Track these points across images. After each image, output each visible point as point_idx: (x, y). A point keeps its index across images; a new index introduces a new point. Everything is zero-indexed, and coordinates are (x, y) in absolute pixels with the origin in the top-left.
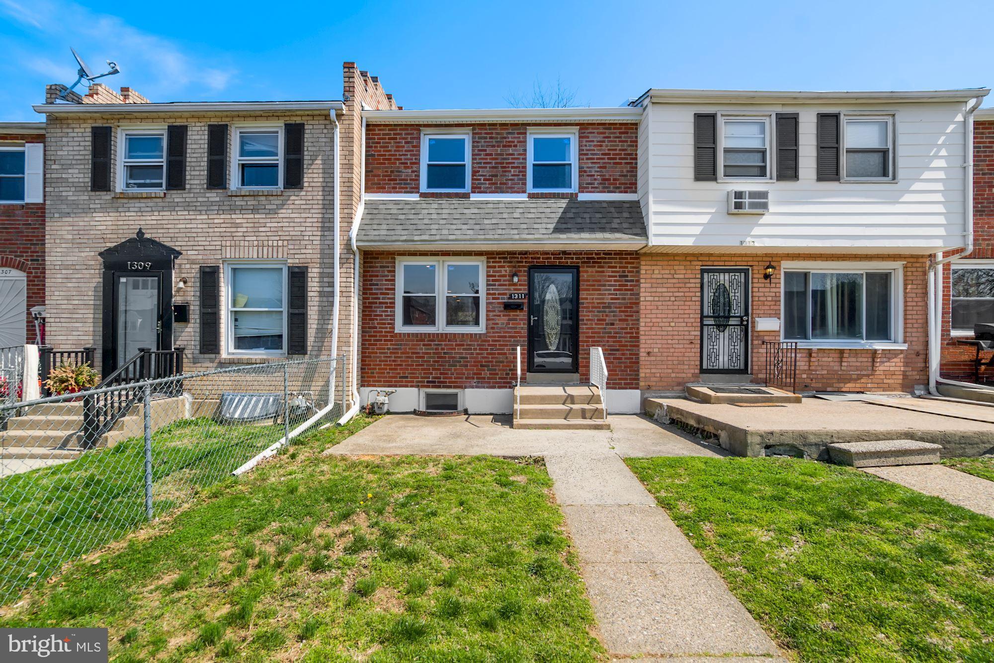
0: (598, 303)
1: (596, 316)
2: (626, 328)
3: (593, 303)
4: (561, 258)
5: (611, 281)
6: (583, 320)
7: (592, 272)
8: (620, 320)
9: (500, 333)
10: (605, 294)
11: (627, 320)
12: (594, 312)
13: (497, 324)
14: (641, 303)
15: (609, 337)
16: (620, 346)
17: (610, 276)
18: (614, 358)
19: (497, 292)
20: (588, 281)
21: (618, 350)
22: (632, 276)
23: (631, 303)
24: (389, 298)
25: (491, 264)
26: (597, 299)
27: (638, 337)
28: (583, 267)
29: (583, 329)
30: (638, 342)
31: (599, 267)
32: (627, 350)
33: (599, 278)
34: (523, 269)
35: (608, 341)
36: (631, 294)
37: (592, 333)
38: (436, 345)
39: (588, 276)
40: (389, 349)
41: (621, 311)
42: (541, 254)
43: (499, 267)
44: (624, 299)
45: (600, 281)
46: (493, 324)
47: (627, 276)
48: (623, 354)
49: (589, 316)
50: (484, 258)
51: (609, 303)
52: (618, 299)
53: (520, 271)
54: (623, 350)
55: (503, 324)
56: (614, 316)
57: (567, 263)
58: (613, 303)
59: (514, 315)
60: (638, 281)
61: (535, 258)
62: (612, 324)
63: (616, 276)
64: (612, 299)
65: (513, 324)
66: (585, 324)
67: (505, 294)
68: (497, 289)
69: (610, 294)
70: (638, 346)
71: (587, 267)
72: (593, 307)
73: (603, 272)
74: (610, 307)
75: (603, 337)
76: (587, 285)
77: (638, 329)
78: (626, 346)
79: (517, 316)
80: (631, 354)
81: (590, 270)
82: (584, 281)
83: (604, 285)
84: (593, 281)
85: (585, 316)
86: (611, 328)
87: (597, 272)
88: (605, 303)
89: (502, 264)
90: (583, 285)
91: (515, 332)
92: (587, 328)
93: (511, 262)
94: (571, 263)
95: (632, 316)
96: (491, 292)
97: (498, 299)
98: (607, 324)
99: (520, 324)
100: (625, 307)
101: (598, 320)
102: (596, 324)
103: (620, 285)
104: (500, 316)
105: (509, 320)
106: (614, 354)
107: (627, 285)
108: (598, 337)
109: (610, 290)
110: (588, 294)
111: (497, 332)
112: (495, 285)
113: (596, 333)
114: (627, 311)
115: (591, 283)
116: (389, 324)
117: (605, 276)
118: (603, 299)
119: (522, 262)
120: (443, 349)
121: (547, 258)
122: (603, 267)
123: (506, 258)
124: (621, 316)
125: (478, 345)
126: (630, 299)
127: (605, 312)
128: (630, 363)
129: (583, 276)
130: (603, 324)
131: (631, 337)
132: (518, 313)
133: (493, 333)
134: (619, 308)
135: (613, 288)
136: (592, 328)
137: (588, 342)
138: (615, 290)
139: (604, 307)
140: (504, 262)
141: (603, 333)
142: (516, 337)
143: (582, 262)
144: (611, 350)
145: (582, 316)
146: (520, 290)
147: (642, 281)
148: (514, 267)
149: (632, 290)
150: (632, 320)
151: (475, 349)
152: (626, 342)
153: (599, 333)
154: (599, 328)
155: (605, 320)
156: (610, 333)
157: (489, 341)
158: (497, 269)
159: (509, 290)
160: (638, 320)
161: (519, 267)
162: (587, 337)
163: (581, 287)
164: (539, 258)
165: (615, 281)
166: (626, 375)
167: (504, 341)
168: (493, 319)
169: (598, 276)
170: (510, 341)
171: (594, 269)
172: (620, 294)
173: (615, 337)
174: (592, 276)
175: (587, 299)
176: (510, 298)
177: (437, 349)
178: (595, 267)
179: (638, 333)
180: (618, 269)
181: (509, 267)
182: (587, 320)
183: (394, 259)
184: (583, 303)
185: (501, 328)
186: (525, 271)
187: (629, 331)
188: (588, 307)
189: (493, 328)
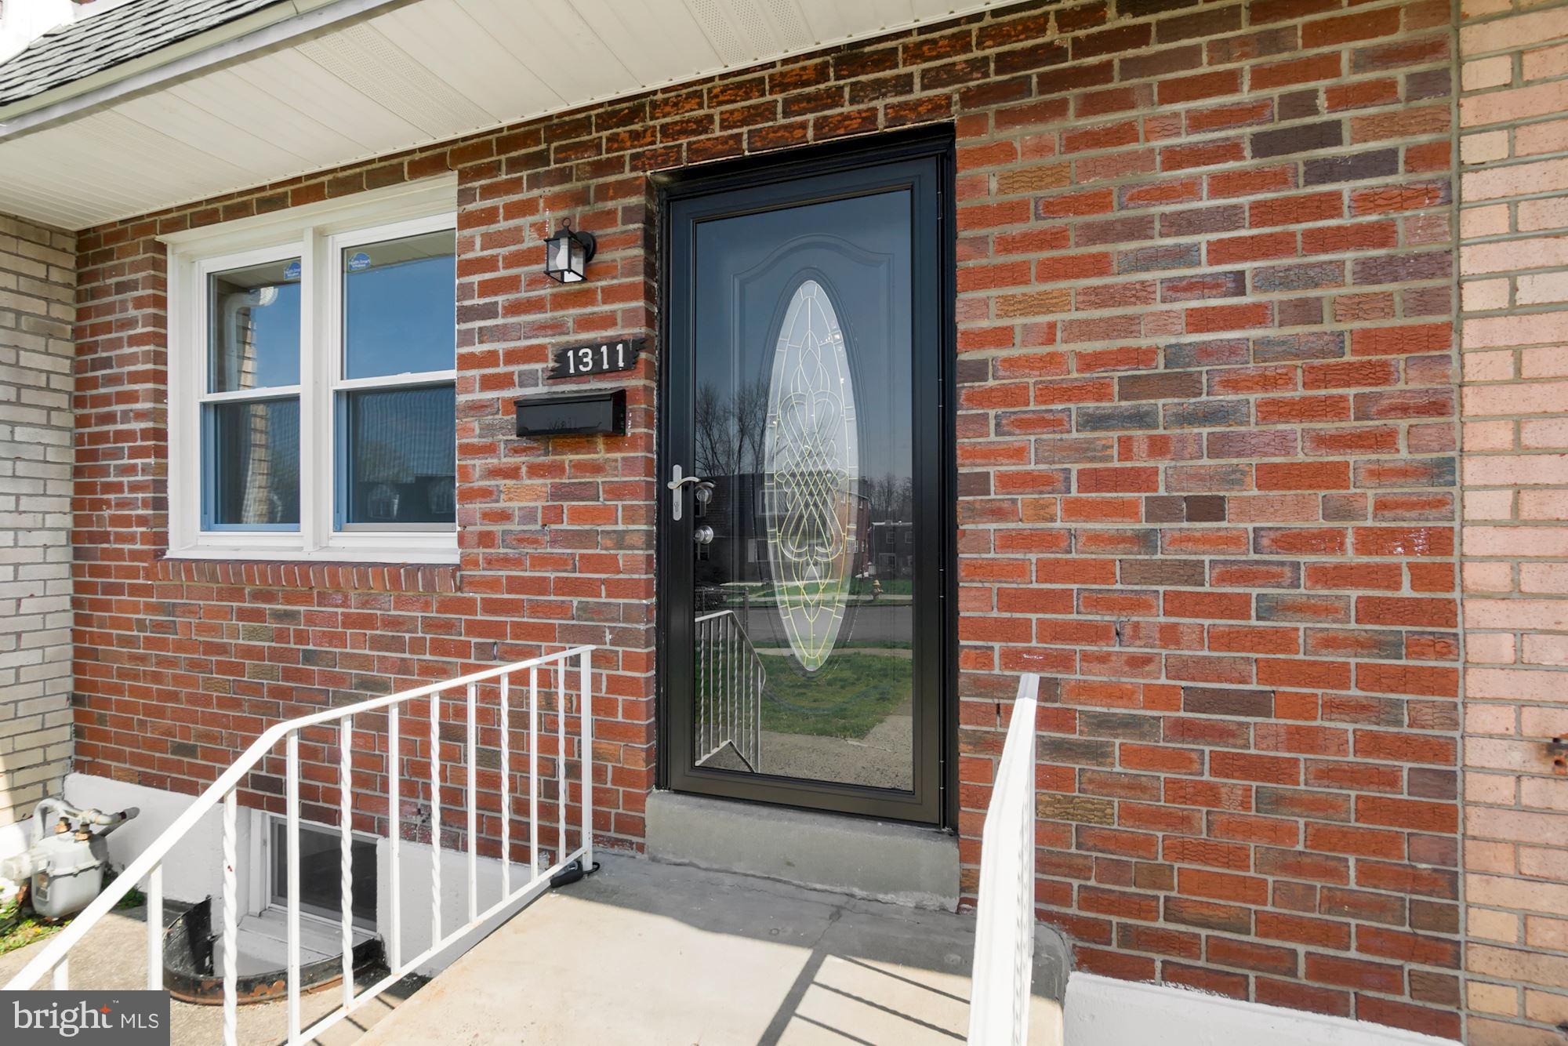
0: (1089, 362)
1: (1081, 451)
2: (1332, 540)
3: (1052, 361)
4: (833, 98)
5: (1189, 189)
6: (981, 483)
7: (1041, 149)
8: (1270, 477)
9: (517, 563)
10: (1141, 294)
11: (1335, 476)
12: (1054, 423)
13: (504, 516)
14: (1472, 333)
15: (1177, 604)
16: (1269, 671)
17: (1174, 159)
18: (1224, 765)
19: (501, 347)
20: (1013, 212)
21: (1255, 704)
22: (1369, 129)
23: (1367, 340)
24: (140, 415)
25: (478, 205)
26: (1085, 330)
27: (1446, 613)
28: (977, 125)
29: (981, 538)
30: (1447, 646)
31: (1090, 106)
32: (1335, 707)
33: (1091, 184)
34: (618, 204)
35: (1170, 636)
36: (1368, 272)
37: (1048, 570)
38: (280, 616)
39: (1008, 183)
40: (141, 625)
41: (1272, 411)
42: (715, 99)
43: (513, 211)
44: (1307, 312)
45: (1098, 201)
46: (488, 516)
47: (1330, 134)
48: (1303, 739)
49: (1018, 454)
50: (448, 183)
51: (1174, 354)
52: (1255, 315)
53: (609, 217)
54: (1303, 707)
55: (529, 516)
56: (1218, 446)
57: (870, 117)
58: (1205, 352)
59: (579, 467)
60: (1438, 155)
61: (684, 129)
62: (1209, 508)
63: (1231, 150)
64: (1199, 320)
65: (577, 515)
66: (997, 513)
67: (534, 354)
68: (501, 333)
69: (1177, 288)
70: (1446, 682)
71: (1006, 119)
72: (1049, 393)
73: (1123, 134)
74: (1187, 385)
75: (1138, 604)
76: (1007, 245)
77: (1441, 541)
78: (1336, 675)
79: (597, 468)
80: (1370, 744)
81: (1020, 135)
82: (983, 216)
83: (1138, 229)
84: (1052, 208)
85: (991, 454)
86: (1205, 540)
87: (1074, 142)
88: (1143, 356)
89: (524, 195)
90: (979, 243)
91: (589, 563)
92: (1010, 541)
93: (564, 176)
94: (897, 113)
95: (1384, 440)
96: (478, 348)
97: (505, 381)
98: (1161, 509)
99: (609, 515)
100: (1317, 377)
101: (1093, 480)
102: (1074, 509)
103: (1262, 213)
104: (512, 473)
105: (559, 493)
106: (1222, 733)
107: (1329, 205)
108: (1096, 602)
109: (1182, 256)
110: (1009, 306)
111: (505, 562)
112: (489, 312)
113: (1077, 571)
114: (1334, 408)
115: (1033, 225)
116: (142, 521)
117: (1144, 160)
118: (1129, 325)
119: (616, 165)
120: (301, 637)
121: (751, 116)
122: (1122, 100)
123: (541, 158)
124: (1284, 443)
125: (430, 625)
126: (1356, 307)
127: (1141, 419)
128: (1369, 809)
129: (976, 186)
130: (1125, 510)
131: (1369, 610)
132: (600, 453)
133: (490, 562)
134: (1266, 382)
135: (1203, 239)
136: (1047, 540)
137: (1018, 630)
138: (1219, 253)
139: (1131, 387)
140: (534, 182)
141: (1131, 571)
142: (588, 587)
143: (967, 99)
144: (1200, 701)
145: (973, 454)
146: (609, 321)
147: (1472, 149)
148: (580, 198)
149: (1382, 234)
150: (1379, 474)
151: (417, 646)
152: (1330, 642)
153: (1103, 571)
154: (1096, 538)
155: (1142, 479)
156: (1192, 572)
157: (467, 606)
158: (502, 225)
159: (556, 327)
160: (1444, 470)
161: (603, 193)
162: (1009, 601)
163: (967, 262)
164: (704, 124)
165: (1223, 185)
166: (1333, 902)
167: (536, 609)
168: (485, 493)
169: (1088, 169)
170: (562, 610)
171: (1053, 130)
172: (1267, 281)
173: (1236, 607)
174: (1038, 177)
175: (1003, 337)
176: (559, 374)
177: (281, 636)
178: (1058, 109)
179: (1442, 577)
180: (1246, 95)
181: (553, 203)
182: (1008, 482)
183: (162, 248)
184: (979, 371)
185: (522, 540)
186: (629, 214)
187: (1350, 556)
188: (1011, 396)
189: (486, 539)
